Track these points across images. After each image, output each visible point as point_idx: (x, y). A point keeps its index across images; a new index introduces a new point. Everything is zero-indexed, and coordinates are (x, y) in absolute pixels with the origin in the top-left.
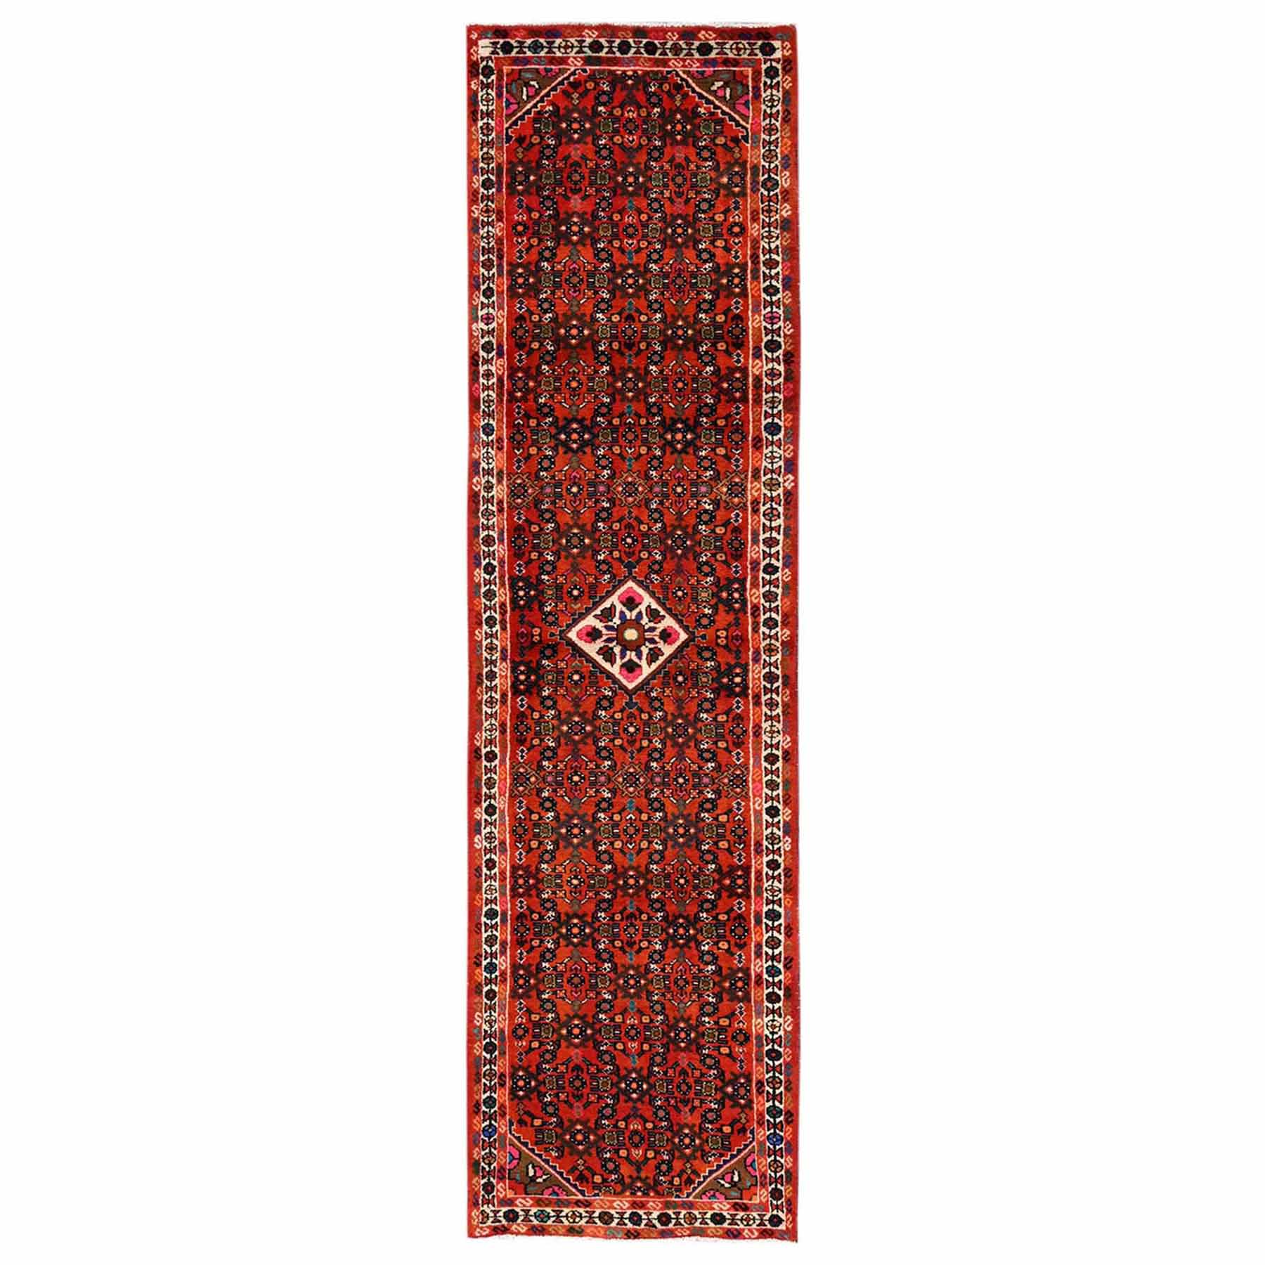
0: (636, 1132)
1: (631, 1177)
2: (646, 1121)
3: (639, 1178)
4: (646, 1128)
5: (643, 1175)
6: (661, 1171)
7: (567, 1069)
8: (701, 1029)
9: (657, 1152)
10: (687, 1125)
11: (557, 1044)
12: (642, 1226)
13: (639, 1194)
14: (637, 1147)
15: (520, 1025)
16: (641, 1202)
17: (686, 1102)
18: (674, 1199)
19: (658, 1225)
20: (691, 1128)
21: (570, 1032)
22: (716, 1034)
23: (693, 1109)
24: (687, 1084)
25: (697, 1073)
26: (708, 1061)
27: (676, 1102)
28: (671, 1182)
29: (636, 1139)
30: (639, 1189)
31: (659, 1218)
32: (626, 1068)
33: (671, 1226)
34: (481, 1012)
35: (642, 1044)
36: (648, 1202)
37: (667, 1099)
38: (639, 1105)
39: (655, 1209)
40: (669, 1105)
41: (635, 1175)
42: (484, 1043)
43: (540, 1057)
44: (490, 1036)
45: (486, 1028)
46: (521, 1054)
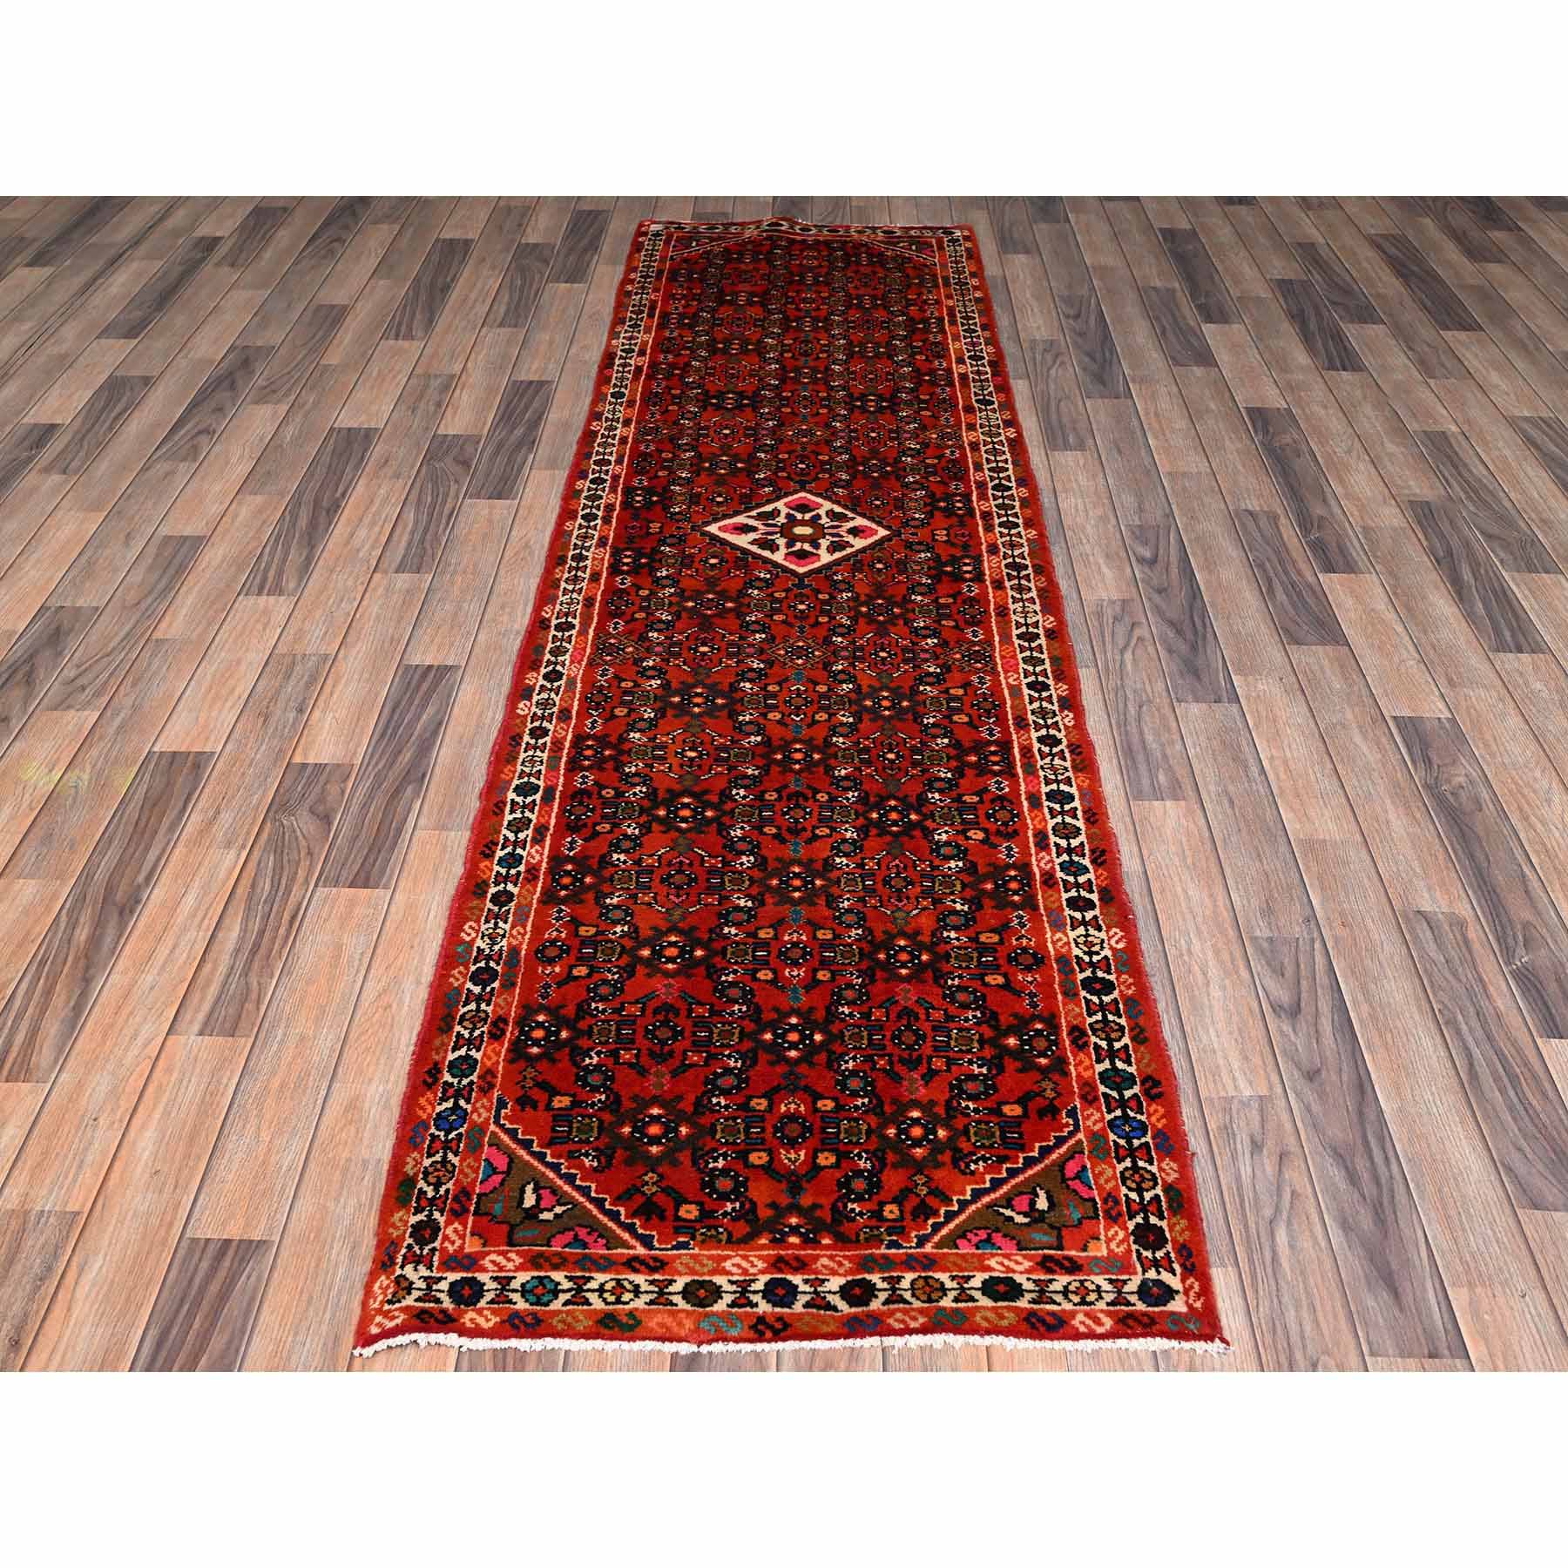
0: (792, 1117)
1: (773, 1205)
2: (818, 1096)
3: (795, 1208)
4: (816, 1110)
5: (806, 1201)
6: (851, 1191)
7: (643, 1010)
8: (942, 948)
9: (843, 1156)
10: (916, 1104)
11: (629, 971)
12: (798, 1307)
13: (794, 1240)
14: (792, 1144)
15: (553, 942)
16: (797, 1258)
17: (912, 1064)
18: (883, 1250)
19: (843, 1306)
20: (927, 1107)
21: (657, 954)
22: (975, 955)
23: (931, 1075)
24: (915, 1033)
25: (938, 1015)
26: (960, 997)
27: (891, 1063)
28: (878, 1215)
29: (793, 1129)
30: (794, 1230)
31: (844, 1292)
32: (776, 1010)
33: (875, 1305)
34: (478, 921)
35: (815, 971)
36: (817, 1258)
37: (869, 1059)
38: (803, 1069)
39: (834, 1273)
40: (873, 1069)
41: (784, 1200)
42: (473, 968)
43: (589, 990)
44: (489, 958)
45: (483, 946)
46: (547, 986)
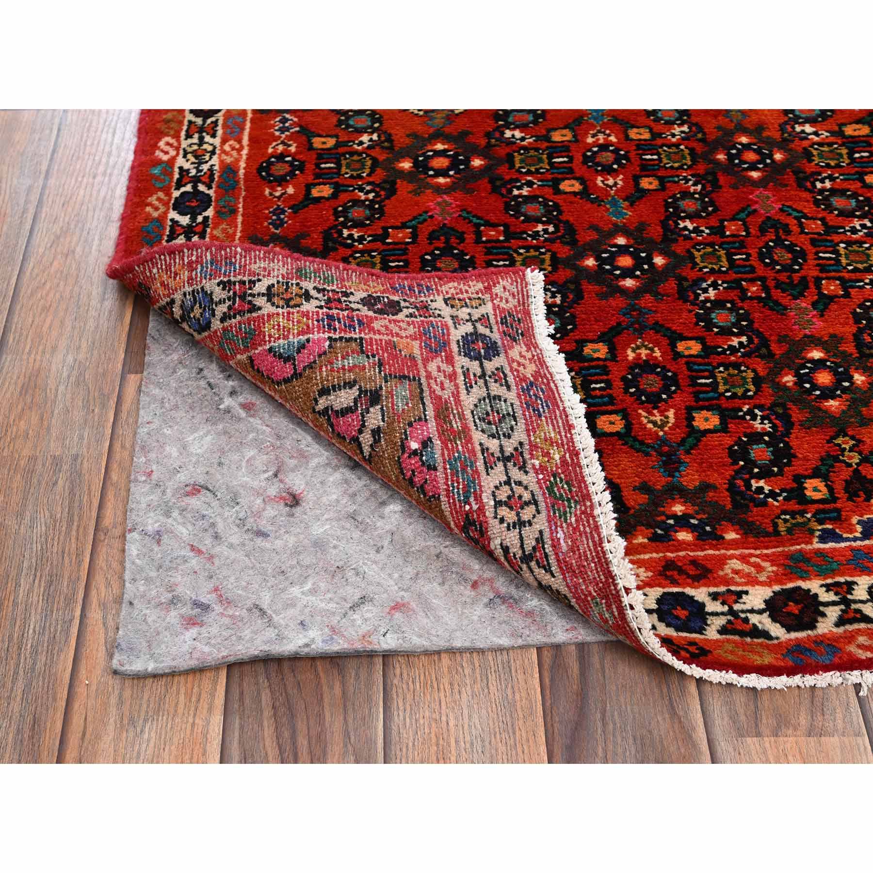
0: (647, 366)
1: (645, 488)
2: (674, 338)
3: (677, 492)
4: (677, 355)
5: (690, 478)
6: (752, 463)
7: (414, 236)
8: (797, 145)
9: (728, 415)
10: (815, 341)
11: (388, 188)
12: (712, 633)
13: (684, 536)
14: (654, 402)
15: (281, 157)
16: (694, 562)
17: (800, 288)
18: (817, 545)
19: (777, 630)
20: (830, 344)
21: (422, 167)
22: (844, 151)
23: (824, 303)
24: (790, 249)
25: (816, 226)
26: (837, 202)
27: (765, 288)
28: (797, 494)
29: (651, 383)
30: (682, 522)
31: (773, 607)
32: (594, 227)
33: (826, 626)
34: (177, 137)
35: (636, 179)
36: (722, 561)
37: (735, 285)
38: (647, 300)
39: (754, 582)
40: (743, 297)
41: (660, 480)
42: (176, 194)
43: (337, 214)
44: (196, 180)
45: (187, 166)
46: (280, 211)
